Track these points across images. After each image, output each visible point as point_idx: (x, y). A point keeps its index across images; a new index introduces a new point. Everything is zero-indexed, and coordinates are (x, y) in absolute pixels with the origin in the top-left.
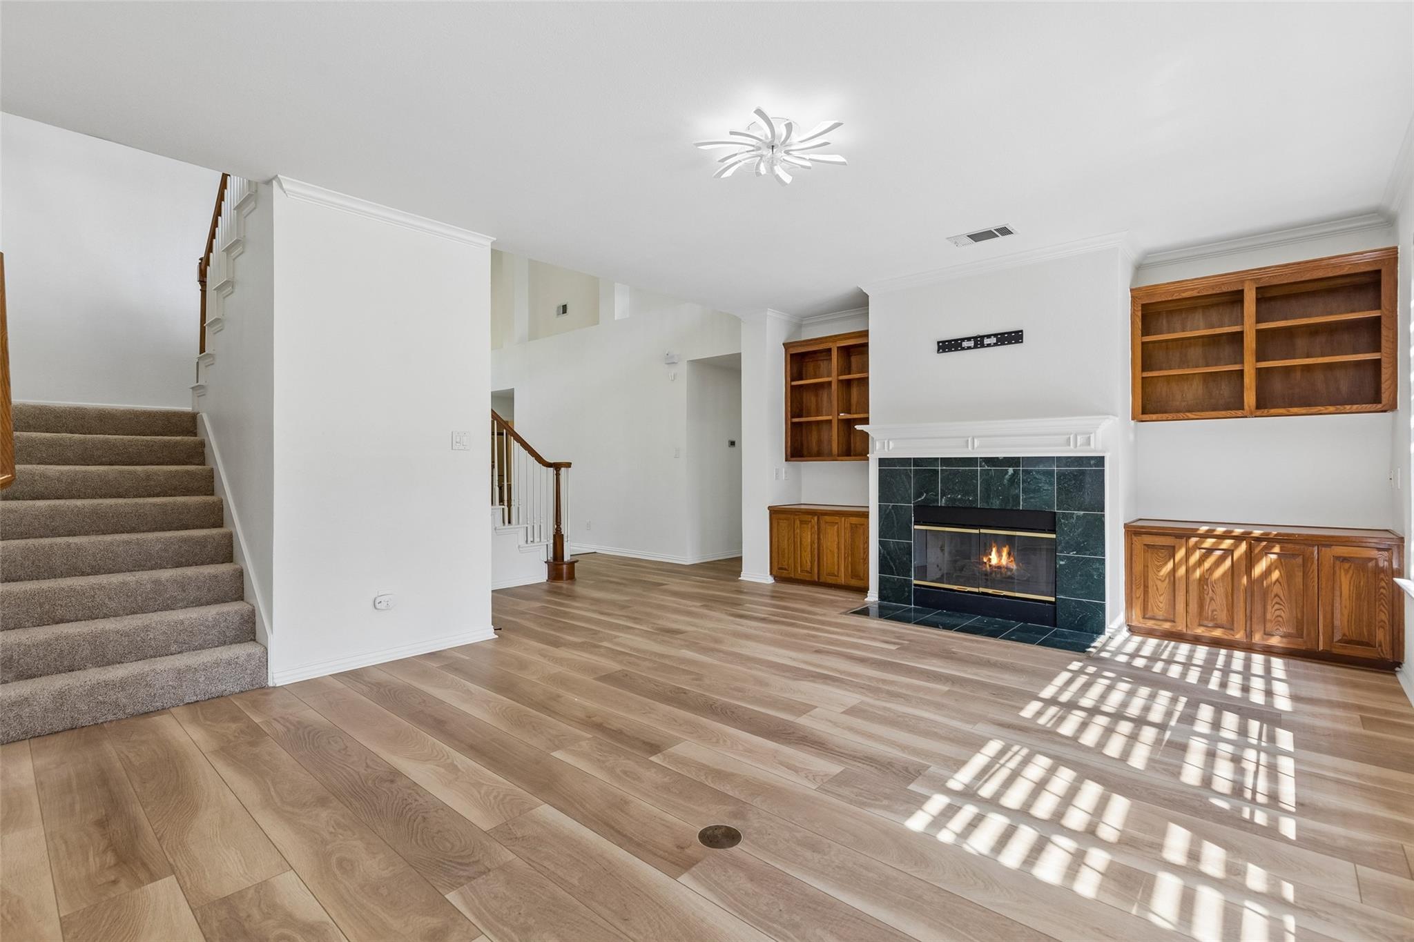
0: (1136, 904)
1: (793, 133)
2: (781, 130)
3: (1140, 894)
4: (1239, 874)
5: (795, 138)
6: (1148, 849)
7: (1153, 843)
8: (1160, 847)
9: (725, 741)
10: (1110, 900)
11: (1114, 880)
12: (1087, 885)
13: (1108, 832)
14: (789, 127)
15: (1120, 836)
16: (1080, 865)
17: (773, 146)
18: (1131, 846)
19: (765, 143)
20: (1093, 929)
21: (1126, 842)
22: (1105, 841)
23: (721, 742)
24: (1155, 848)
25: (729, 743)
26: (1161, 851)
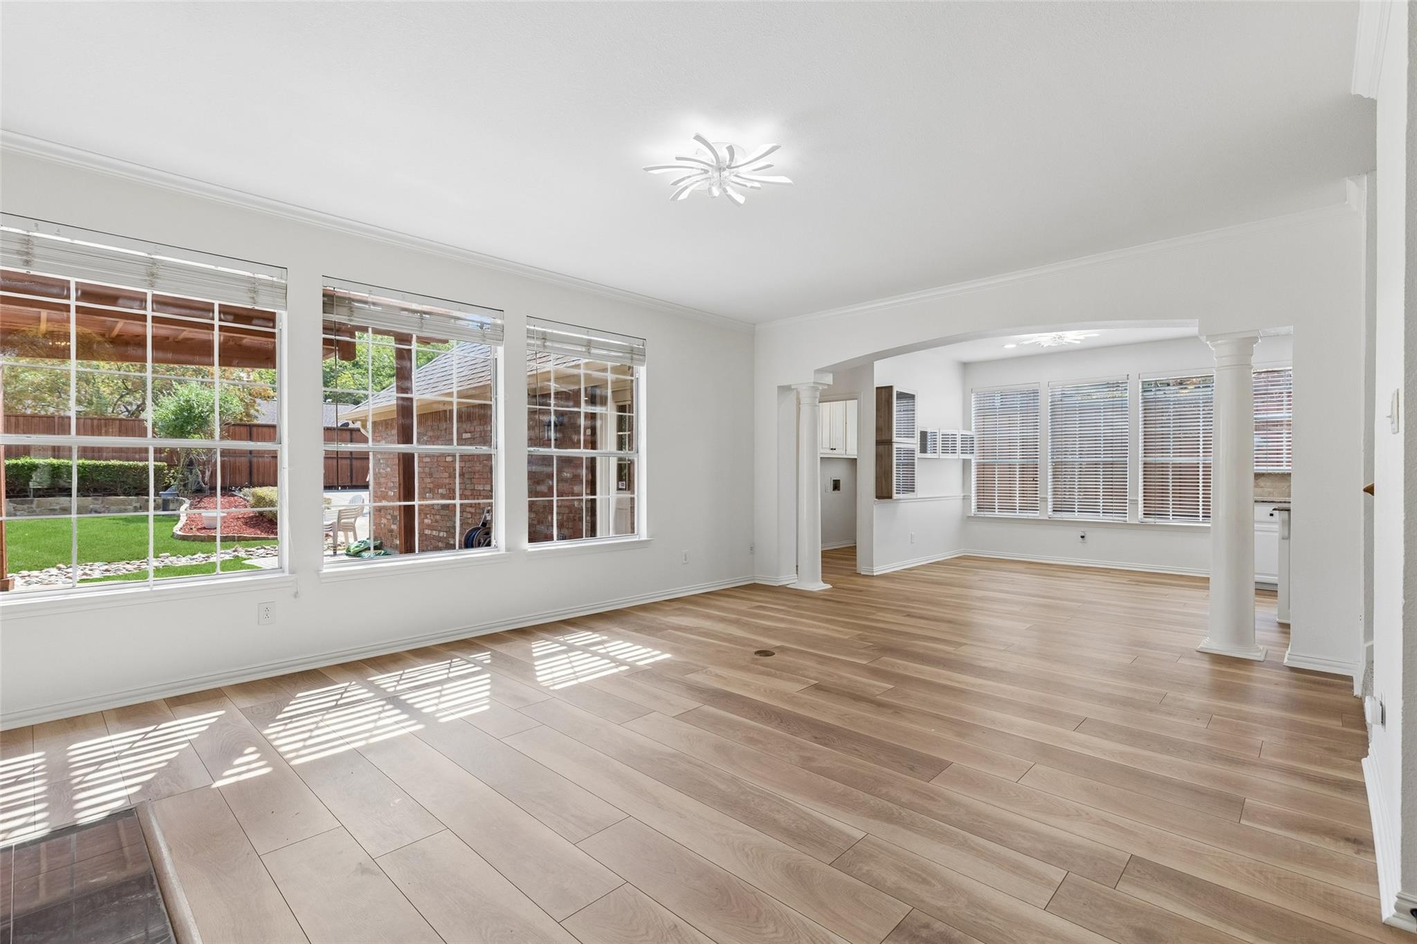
1: (735, 156)
2: (724, 154)
5: (739, 159)
9: (765, 691)
14: (731, 150)
17: (720, 169)
19: (712, 166)
23: (768, 691)
25: (762, 690)
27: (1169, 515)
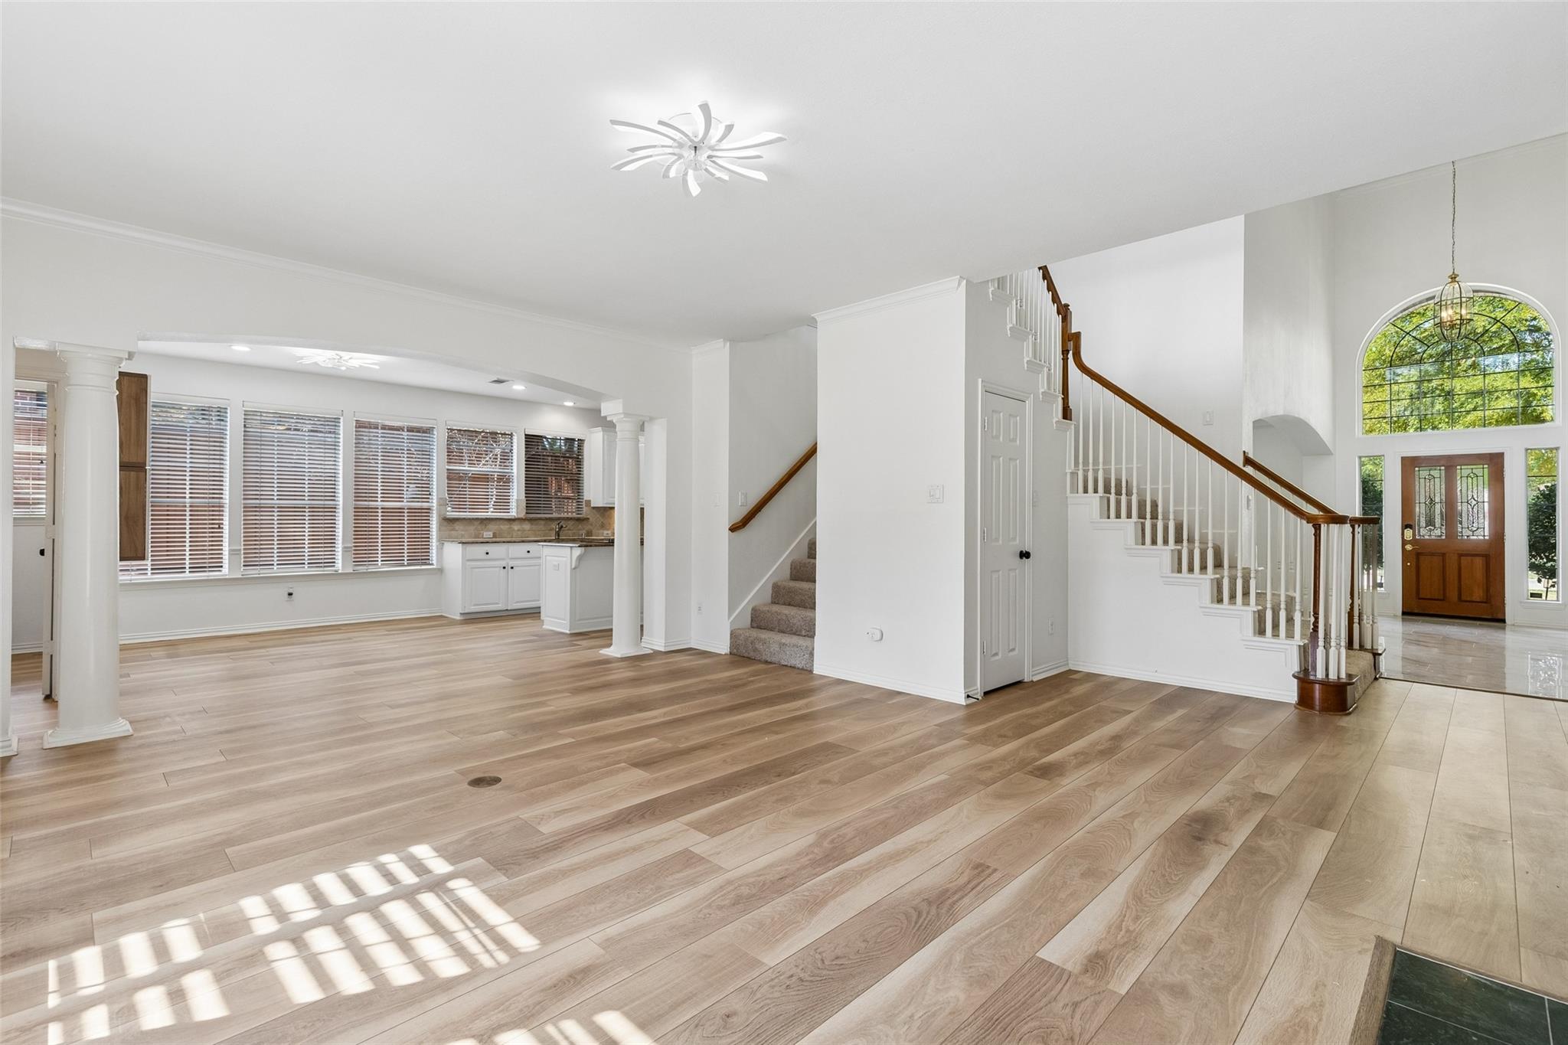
0: (203, 921)
3: (206, 929)
4: (117, 1013)
6: (229, 966)
7: (228, 976)
8: (219, 978)
10: (227, 909)
11: (236, 923)
12: (253, 906)
13: (281, 952)
15: (266, 958)
16: (273, 911)
17: (696, 147)
18: (247, 957)
19: (691, 141)
20: (222, 889)
21: (255, 956)
22: (274, 942)
24: (223, 972)
26: (215, 974)
27: (377, 561)
